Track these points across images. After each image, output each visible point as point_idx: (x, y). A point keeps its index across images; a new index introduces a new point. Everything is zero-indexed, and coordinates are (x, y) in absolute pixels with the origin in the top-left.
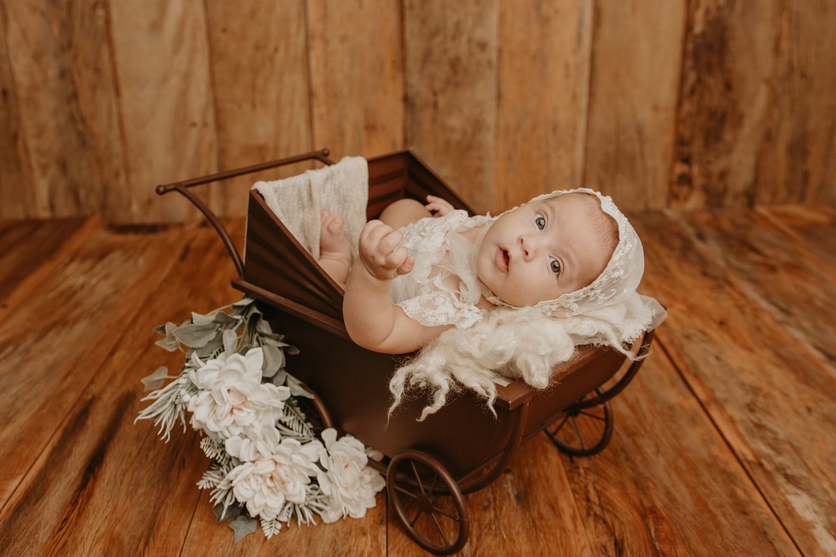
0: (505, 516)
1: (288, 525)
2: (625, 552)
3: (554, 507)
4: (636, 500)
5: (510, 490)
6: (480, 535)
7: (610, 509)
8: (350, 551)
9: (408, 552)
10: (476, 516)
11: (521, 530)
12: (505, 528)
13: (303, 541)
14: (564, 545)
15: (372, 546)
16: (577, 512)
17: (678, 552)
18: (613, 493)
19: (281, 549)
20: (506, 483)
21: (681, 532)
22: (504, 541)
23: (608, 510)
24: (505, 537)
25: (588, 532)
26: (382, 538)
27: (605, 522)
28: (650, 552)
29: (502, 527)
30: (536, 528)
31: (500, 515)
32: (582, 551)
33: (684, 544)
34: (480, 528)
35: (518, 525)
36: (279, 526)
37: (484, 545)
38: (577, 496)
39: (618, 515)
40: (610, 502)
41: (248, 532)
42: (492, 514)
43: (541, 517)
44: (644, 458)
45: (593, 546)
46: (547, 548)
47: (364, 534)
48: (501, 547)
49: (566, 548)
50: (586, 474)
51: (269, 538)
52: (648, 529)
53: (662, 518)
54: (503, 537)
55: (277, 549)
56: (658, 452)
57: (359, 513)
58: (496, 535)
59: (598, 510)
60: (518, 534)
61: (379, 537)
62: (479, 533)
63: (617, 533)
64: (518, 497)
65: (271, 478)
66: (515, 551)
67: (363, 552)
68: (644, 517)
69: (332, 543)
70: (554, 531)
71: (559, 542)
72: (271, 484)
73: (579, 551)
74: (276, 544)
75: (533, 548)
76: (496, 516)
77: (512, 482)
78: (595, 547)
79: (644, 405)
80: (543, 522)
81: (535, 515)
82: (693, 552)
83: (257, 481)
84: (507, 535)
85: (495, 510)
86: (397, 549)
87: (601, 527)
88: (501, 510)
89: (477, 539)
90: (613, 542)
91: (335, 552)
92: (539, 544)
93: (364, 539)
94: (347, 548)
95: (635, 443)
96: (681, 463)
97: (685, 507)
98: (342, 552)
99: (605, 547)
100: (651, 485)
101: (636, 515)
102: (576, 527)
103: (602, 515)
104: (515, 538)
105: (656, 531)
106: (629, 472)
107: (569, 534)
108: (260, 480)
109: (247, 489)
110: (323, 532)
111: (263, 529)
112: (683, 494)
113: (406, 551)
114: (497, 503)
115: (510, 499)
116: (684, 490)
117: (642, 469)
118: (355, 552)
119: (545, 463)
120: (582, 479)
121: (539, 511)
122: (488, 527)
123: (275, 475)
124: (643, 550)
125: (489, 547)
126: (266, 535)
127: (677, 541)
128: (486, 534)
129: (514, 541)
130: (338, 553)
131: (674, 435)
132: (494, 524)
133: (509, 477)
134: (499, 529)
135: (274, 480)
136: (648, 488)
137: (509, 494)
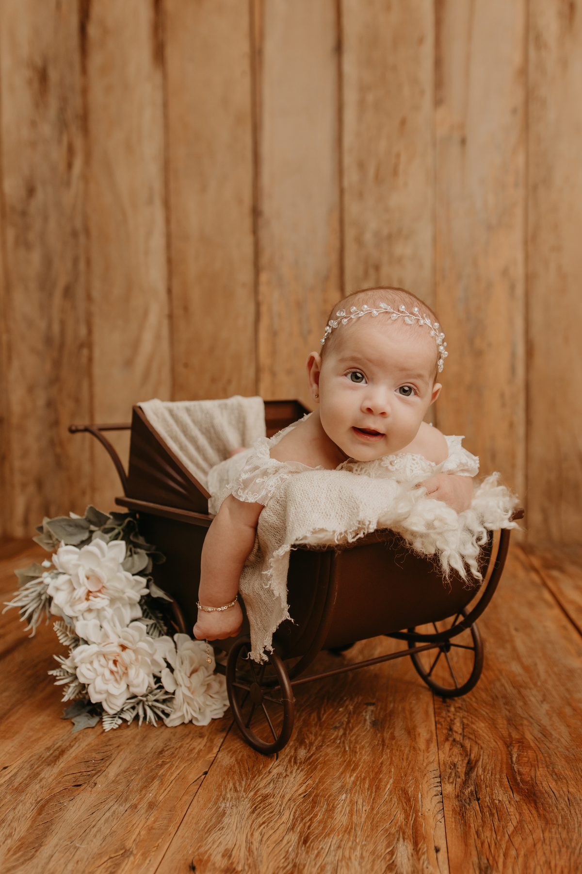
0: (353, 735)
1: (129, 723)
2: (476, 769)
3: (411, 732)
4: (505, 733)
5: (368, 717)
6: (321, 746)
7: (473, 737)
8: (180, 747)
9: (240, 752)
10: (323, 733)
11: (367, 745)
12: (350, 742)
13: (138, 738)
14: (410, 759)
15: (205, 745)
16: (435, 737)
17: (538, 773)
18: (481, 727)
19: (114, 740)
20: (366, 712)
21: (548, 759)
22: (345, 751)
23: (469, 738)
24: (347, 749)
25: (440, 752)
26: (219, 741)
27: (462, 746)
28: (505, 771)
29: (346, 742)
30: (383, 745)
31: (349, 734)
32: (427, 765)
33: (548, 768)
34: (323, 741)
35: (365, 742)
36: (120, 722)
37: (323, 753)
38: (439, 726)
39: (479, 742)
40: (474, 732)
41: (88, 726)
42: (341, 732)
43: (393, 737)
44: (525, 703)
45: (442, 763)
46: (390, 760)
47: (201, 736)
48: (340, 756)
49: (410, 762)
50: (456, 711)
51: (106, 731)
52: (510, 755)
53: (530, 747)
54: (345, 749)
55: (110, 740)
56: (544, 699)
57: (204, 722)
58: (338, 747)
59: (458, 738)
60: (363, 748)
61: (216, 740)
62: (320, 744)
63: (473, 756)
64: (374, 724)
65: (115, 662)
66: (354, 759)
67: (194, 748)
68: (508, 745)
69: (166, 740)
70: (403, 749)
71: (405, 757)
72: (114, 668)
73: (425, 764)
74: (110, 737)
75: (374, 759)
76: (344, 734)
77: (372, 711)
78: (444, 763)
79: (541, 668)
80: (394, 742)
81: (387, 735)
82: (556, 774)
83: (99, 661)
84: (350, 748)
85: (345, 730)
86: (229, 749)
87: (456, 750)
88: (351, 730)
89: (316, 748)
90: (466, 761)
91: (166, 747)
92: (382, 757)
93: (199, 740)
94: (179, 745)
95: (520, 693)
96: (568, 711)
97: (559, 741)
98: (173, 747)
99: (455, 765)
100: (525, 722)
101: (500, 743)
102: (428, 747)
103: (462, 741)
104: (358, 750)
105: (519, 755)
106: (505, 712)
107: (419, 752)
108: (103, 661)
109: (89, 669)
110: (162, 732)
111: (104, 723)
112: (561, 733)
113: (238, 751)
114: (350, 725)
115: (365, 723)
116: (563, 729)
117: (520, 711)
118: (186, 748)
119: (414, 702)
120: (451, 715)
121: (392, 734)
122: (332, 741)
123: (118, 658)
124: (498, 769)
125: (327, 754)
126: (104, 728)
127: (540, 765)
128: (328, 746)
129: (356, 752)
130: (168, 748)
131: (568, 690)
132: (340, 739)
133: (371, 708)
134: (344, 742)
135: (117, 663)
136: (522, 725)
137: (365, 720)
